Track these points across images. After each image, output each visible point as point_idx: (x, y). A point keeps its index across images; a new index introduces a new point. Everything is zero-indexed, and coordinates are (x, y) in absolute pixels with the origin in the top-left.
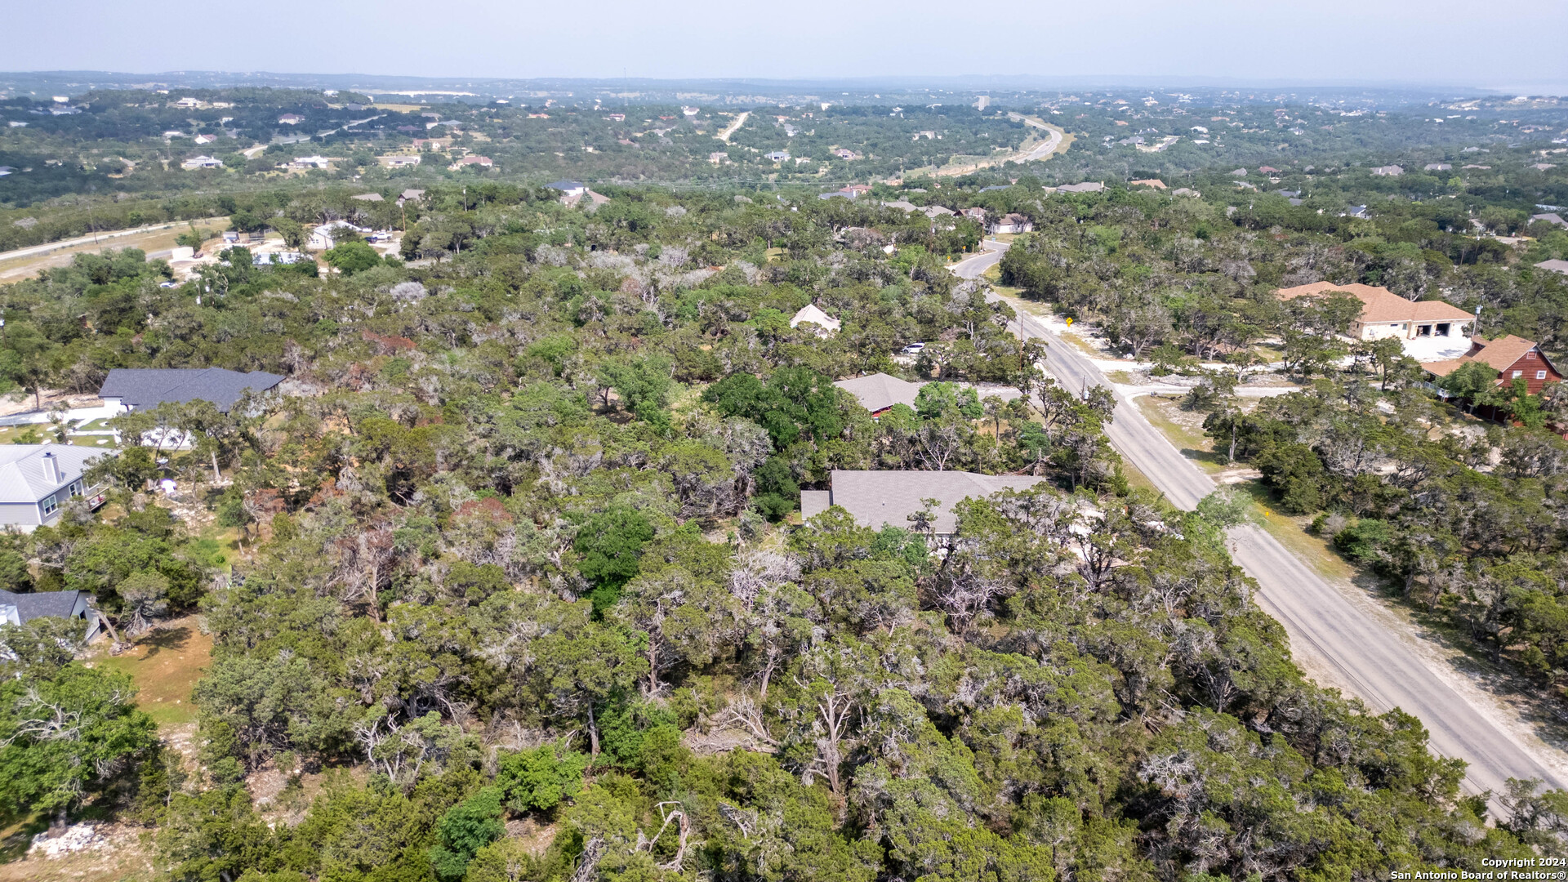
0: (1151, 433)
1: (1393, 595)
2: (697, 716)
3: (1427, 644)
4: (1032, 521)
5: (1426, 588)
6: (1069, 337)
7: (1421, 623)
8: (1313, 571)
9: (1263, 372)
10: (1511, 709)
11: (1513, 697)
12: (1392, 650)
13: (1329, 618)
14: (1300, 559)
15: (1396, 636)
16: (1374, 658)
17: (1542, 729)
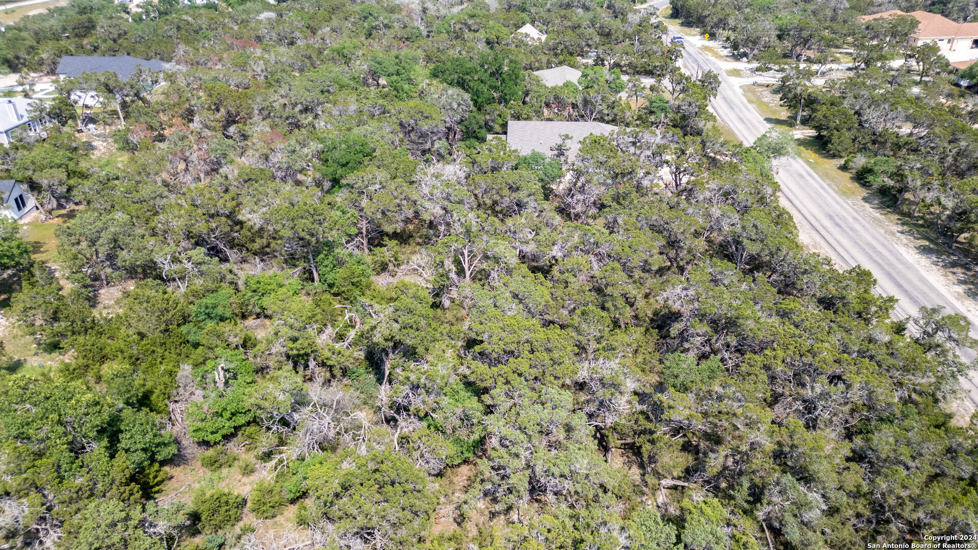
0: (746, 107)
1: (888, 207)
2: (387, 264)
3: (903, 237)
4: (638, 152)
5: (912, 203)
6: (706, 48)
7: (903, 224)
8: (836, 192)
9: (838, 70)
10: (951, 277)
11: (955, 270)
12: (877, 239)
13: (837, 219)
14: (828, 185)
15: (882, 231)
16: (861, 244)
17: (970, 289)
